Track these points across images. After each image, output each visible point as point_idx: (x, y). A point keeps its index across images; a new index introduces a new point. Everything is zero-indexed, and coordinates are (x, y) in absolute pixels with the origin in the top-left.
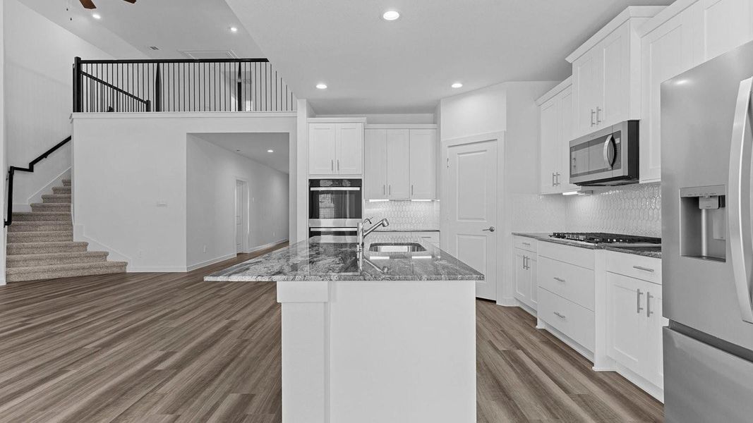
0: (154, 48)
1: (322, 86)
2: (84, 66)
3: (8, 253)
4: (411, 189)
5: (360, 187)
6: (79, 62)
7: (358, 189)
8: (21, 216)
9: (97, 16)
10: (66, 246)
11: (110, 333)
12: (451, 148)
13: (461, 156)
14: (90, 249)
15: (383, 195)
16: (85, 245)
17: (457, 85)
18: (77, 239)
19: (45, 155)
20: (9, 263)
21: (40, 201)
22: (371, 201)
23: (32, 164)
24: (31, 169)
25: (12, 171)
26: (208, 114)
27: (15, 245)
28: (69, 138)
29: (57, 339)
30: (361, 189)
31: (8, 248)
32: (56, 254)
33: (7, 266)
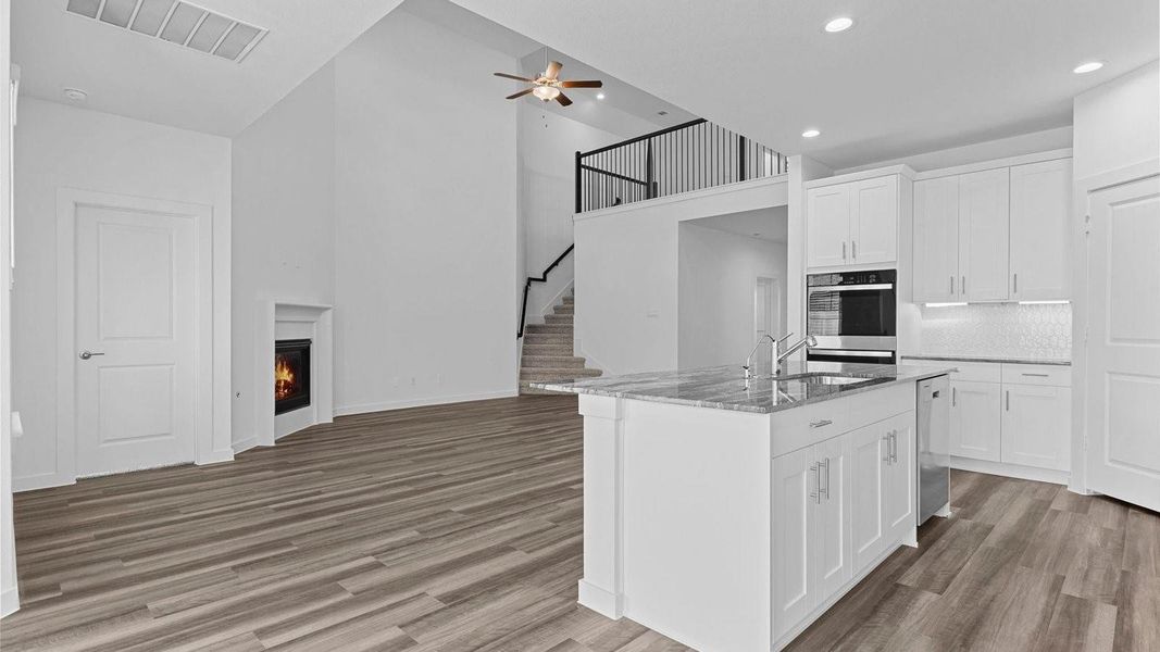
0: (662, 114)
1: (811, 133)
2: (583, 159)
3: (523, 365)
4: (1012, 282)
5: (894, 284)
6: (579, 156)
7: (889, 286)
8: (532, 328)
9: (601, 96)
10: (566, 361)
11: (559, 451)
12: (1096, 194)
13: (1115, 207)
14: (587, 366)
15: (951, 294)
16: (583, 361)
17: (1091, 66)
18: (577, 354)
19: (556, 264)
20: (523, 375)
21: (552, 313)
22: (928, 305)
23: (545, 274)
24: (544, 280)
25: (530, 280)
26: (710, 191)
27: (527, 357)
28: (572, 247)
29: (522, 447)
30: (894, 287)
31: (523, 360)
32: (556, 369)
33: (521, 379)
